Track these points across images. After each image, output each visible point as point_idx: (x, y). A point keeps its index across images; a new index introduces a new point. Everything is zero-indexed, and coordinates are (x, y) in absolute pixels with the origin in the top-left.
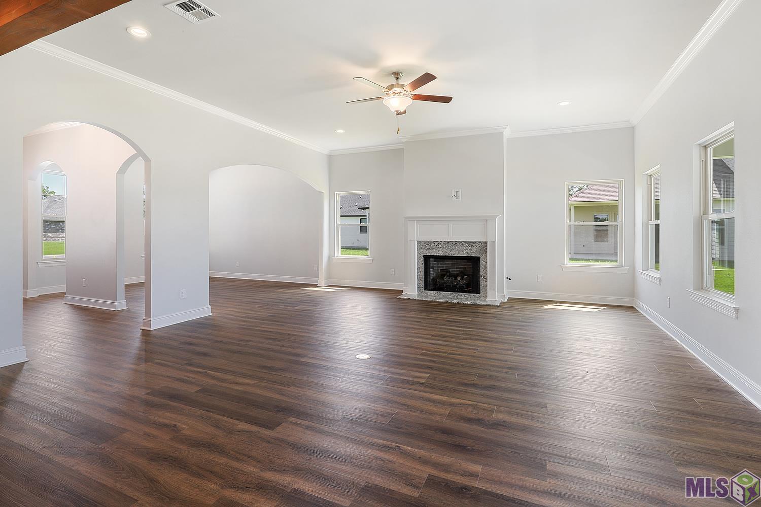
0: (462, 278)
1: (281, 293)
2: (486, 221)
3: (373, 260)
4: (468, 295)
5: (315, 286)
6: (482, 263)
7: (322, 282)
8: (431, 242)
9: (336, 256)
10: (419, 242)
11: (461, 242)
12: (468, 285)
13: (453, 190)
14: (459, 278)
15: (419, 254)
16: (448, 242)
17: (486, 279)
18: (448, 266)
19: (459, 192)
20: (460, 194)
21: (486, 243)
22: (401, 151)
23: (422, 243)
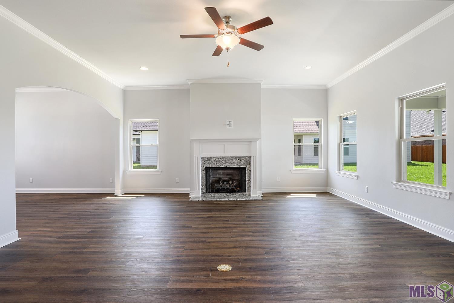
0: (233, 182)
1: (85, 204)
2: (250, 142)
3: (161, 172)
4: (238, 194)
5: (113, 195)
6: (247, 171)
7: (118, 191)
8: (211, 158)
9: (129, 170)
10: (202, 158)
11: (233, 157)
12: (237, 187)
13: (227, 121)
14: (230, 182)
15: (202, 166)
16: (224, 158)
17: (250, 182)
18: (219, 174)
19: (230, 122)
20: (232, 123)
21: (250, 157)
22: (188, 91)
23: (205, 159)
